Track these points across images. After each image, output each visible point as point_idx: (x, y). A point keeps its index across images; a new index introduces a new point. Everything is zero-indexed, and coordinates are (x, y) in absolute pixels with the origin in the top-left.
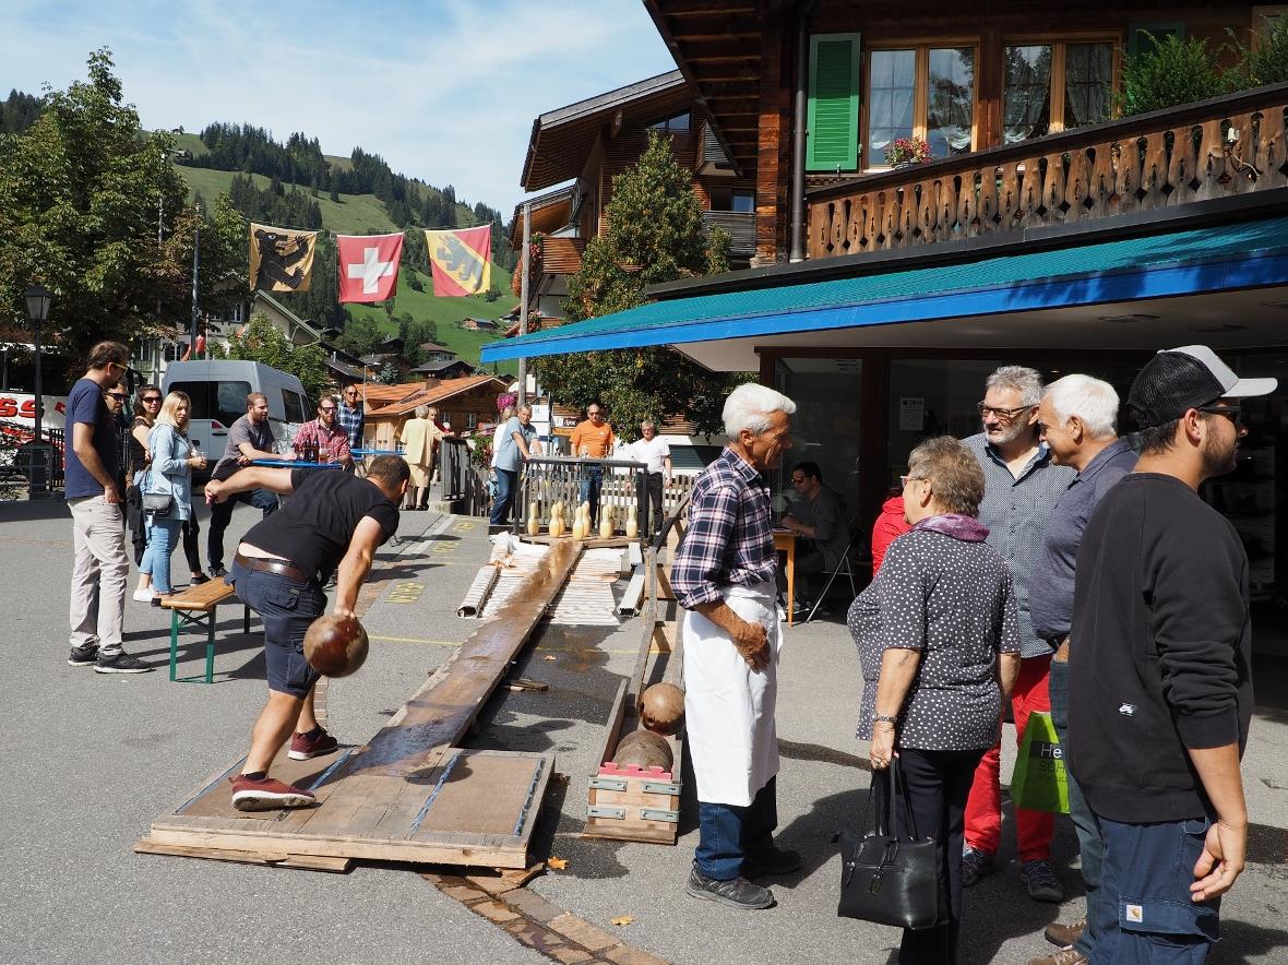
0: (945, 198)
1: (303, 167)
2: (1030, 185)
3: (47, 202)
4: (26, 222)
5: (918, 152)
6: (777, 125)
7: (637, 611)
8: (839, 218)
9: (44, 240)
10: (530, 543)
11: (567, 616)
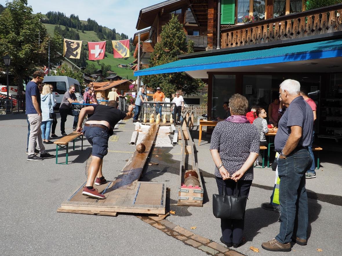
0: (259, 32)
1: (74, 23)
2: (283, 28)
3: (8, 33)
4: (2, 38)
5: (251, 19)
6: (213, 12)
7: (178, 143)
8: (230, 37)
9: (8, 43)
10: (144, 125)
11: (159, 144)
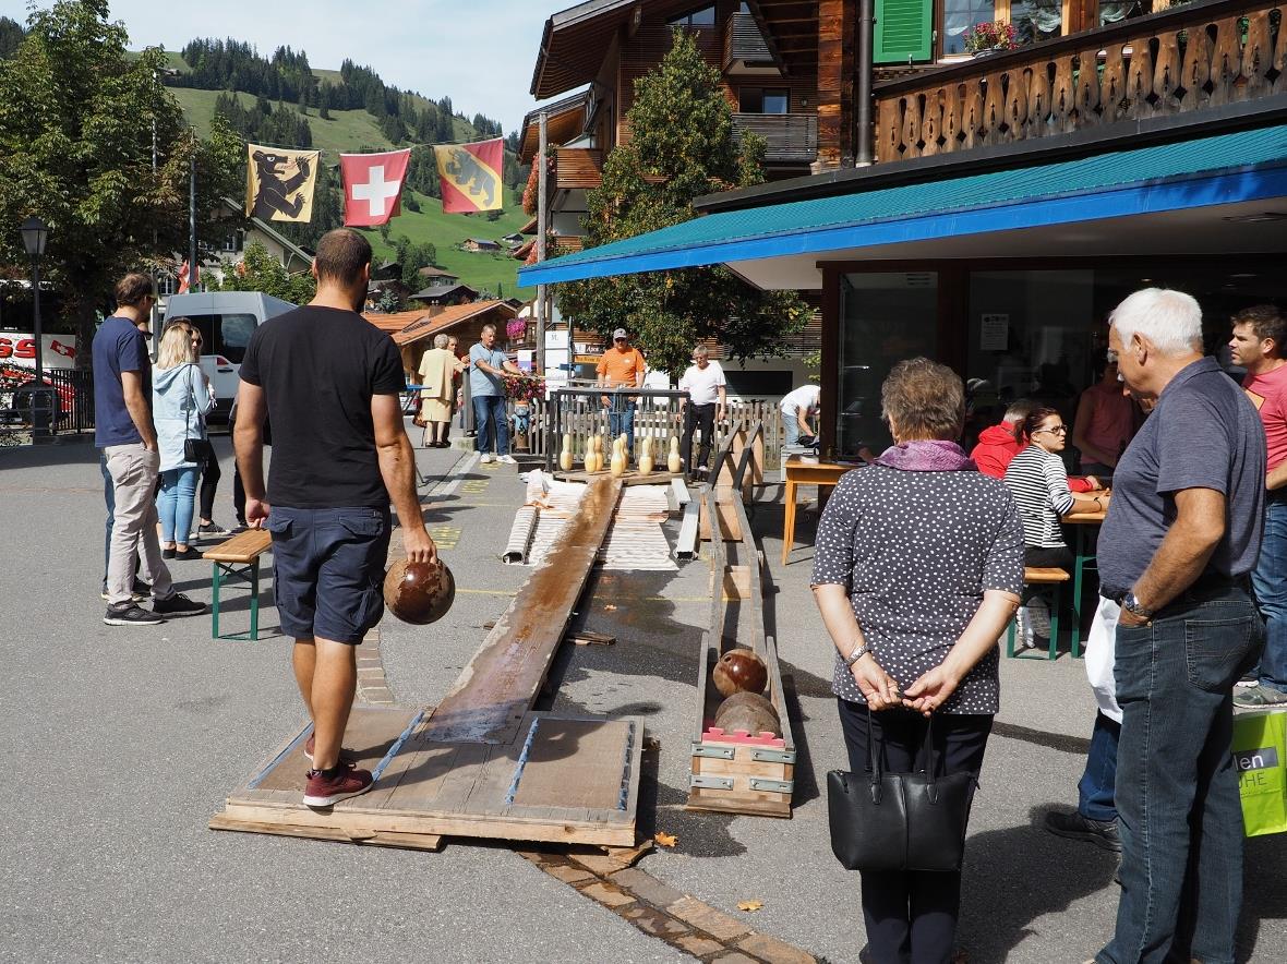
0: (1037, 88)
1: (290, 83)
2: (1139, 69)
3: (36, 130)
4: (16, 152)
5: (1002, 36)
6: (840, 14)
7: (696, 555)
8: (911, 115)
9: (35, 169)
10: (564, 480)
11: (619, 560)
